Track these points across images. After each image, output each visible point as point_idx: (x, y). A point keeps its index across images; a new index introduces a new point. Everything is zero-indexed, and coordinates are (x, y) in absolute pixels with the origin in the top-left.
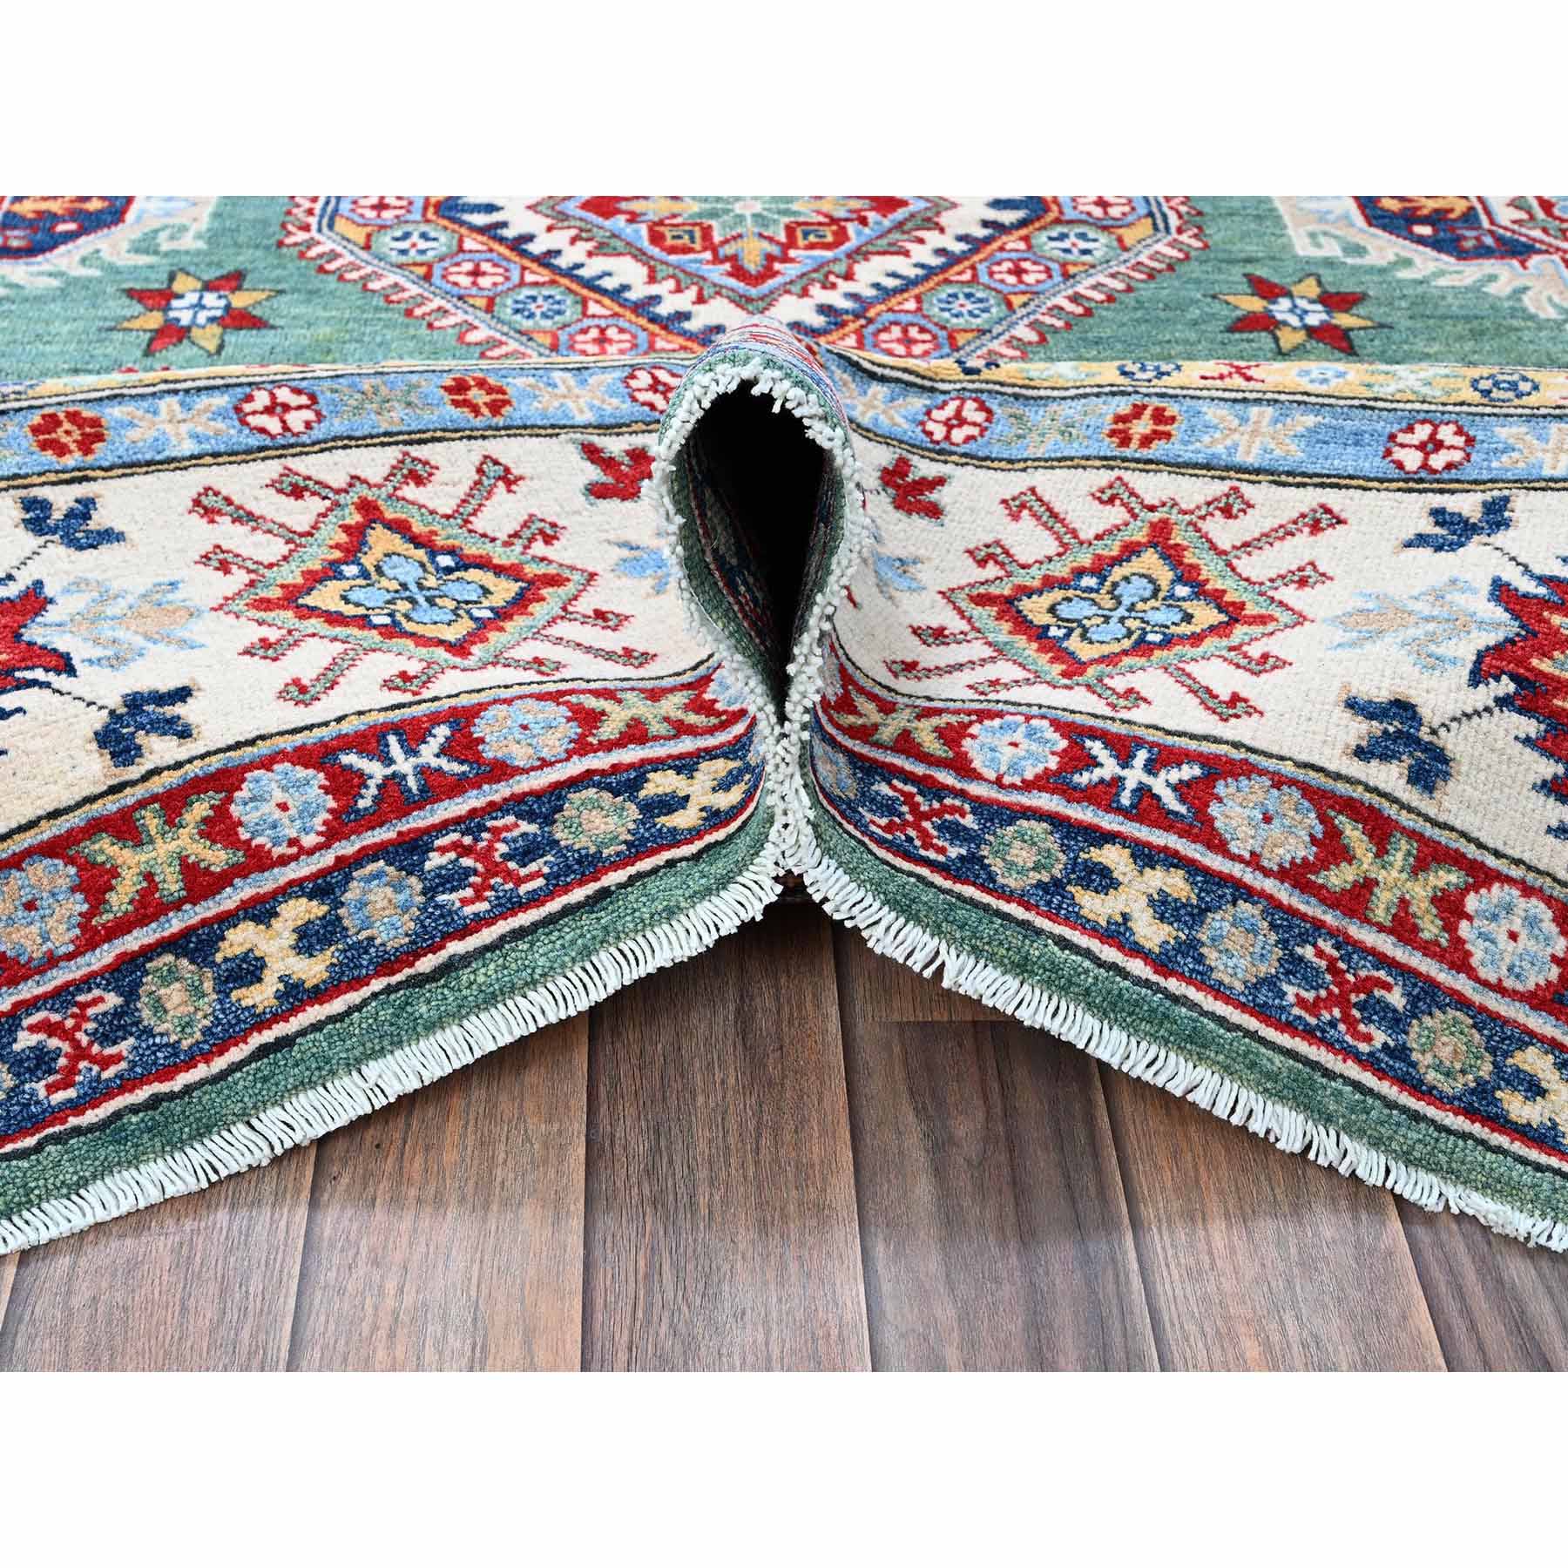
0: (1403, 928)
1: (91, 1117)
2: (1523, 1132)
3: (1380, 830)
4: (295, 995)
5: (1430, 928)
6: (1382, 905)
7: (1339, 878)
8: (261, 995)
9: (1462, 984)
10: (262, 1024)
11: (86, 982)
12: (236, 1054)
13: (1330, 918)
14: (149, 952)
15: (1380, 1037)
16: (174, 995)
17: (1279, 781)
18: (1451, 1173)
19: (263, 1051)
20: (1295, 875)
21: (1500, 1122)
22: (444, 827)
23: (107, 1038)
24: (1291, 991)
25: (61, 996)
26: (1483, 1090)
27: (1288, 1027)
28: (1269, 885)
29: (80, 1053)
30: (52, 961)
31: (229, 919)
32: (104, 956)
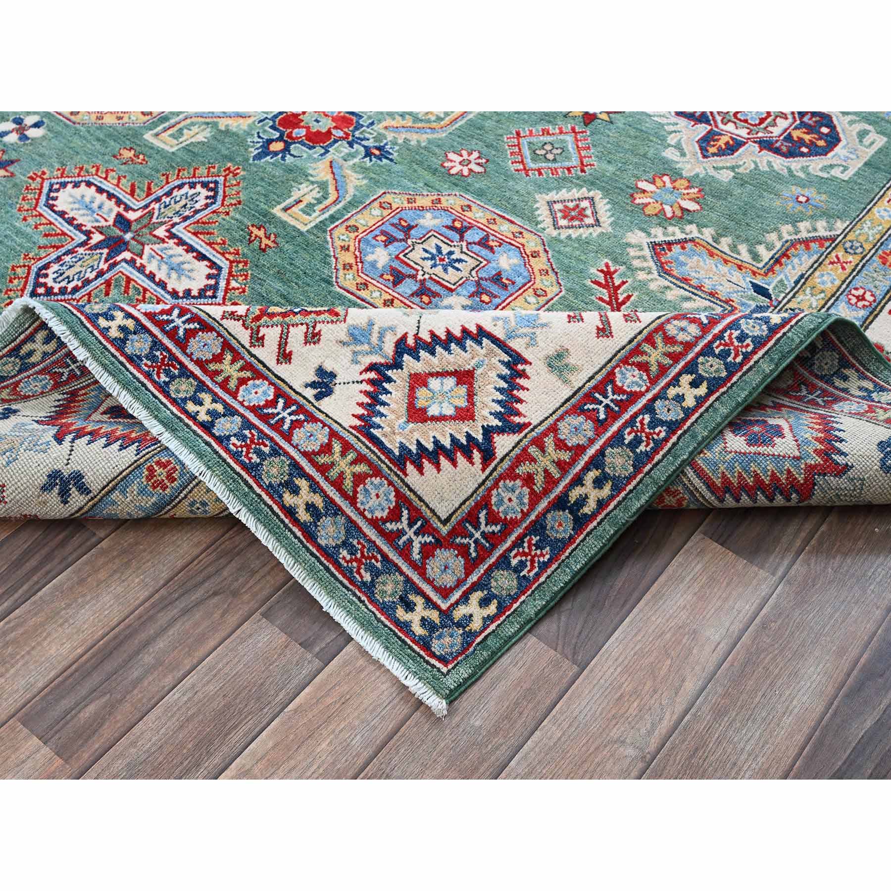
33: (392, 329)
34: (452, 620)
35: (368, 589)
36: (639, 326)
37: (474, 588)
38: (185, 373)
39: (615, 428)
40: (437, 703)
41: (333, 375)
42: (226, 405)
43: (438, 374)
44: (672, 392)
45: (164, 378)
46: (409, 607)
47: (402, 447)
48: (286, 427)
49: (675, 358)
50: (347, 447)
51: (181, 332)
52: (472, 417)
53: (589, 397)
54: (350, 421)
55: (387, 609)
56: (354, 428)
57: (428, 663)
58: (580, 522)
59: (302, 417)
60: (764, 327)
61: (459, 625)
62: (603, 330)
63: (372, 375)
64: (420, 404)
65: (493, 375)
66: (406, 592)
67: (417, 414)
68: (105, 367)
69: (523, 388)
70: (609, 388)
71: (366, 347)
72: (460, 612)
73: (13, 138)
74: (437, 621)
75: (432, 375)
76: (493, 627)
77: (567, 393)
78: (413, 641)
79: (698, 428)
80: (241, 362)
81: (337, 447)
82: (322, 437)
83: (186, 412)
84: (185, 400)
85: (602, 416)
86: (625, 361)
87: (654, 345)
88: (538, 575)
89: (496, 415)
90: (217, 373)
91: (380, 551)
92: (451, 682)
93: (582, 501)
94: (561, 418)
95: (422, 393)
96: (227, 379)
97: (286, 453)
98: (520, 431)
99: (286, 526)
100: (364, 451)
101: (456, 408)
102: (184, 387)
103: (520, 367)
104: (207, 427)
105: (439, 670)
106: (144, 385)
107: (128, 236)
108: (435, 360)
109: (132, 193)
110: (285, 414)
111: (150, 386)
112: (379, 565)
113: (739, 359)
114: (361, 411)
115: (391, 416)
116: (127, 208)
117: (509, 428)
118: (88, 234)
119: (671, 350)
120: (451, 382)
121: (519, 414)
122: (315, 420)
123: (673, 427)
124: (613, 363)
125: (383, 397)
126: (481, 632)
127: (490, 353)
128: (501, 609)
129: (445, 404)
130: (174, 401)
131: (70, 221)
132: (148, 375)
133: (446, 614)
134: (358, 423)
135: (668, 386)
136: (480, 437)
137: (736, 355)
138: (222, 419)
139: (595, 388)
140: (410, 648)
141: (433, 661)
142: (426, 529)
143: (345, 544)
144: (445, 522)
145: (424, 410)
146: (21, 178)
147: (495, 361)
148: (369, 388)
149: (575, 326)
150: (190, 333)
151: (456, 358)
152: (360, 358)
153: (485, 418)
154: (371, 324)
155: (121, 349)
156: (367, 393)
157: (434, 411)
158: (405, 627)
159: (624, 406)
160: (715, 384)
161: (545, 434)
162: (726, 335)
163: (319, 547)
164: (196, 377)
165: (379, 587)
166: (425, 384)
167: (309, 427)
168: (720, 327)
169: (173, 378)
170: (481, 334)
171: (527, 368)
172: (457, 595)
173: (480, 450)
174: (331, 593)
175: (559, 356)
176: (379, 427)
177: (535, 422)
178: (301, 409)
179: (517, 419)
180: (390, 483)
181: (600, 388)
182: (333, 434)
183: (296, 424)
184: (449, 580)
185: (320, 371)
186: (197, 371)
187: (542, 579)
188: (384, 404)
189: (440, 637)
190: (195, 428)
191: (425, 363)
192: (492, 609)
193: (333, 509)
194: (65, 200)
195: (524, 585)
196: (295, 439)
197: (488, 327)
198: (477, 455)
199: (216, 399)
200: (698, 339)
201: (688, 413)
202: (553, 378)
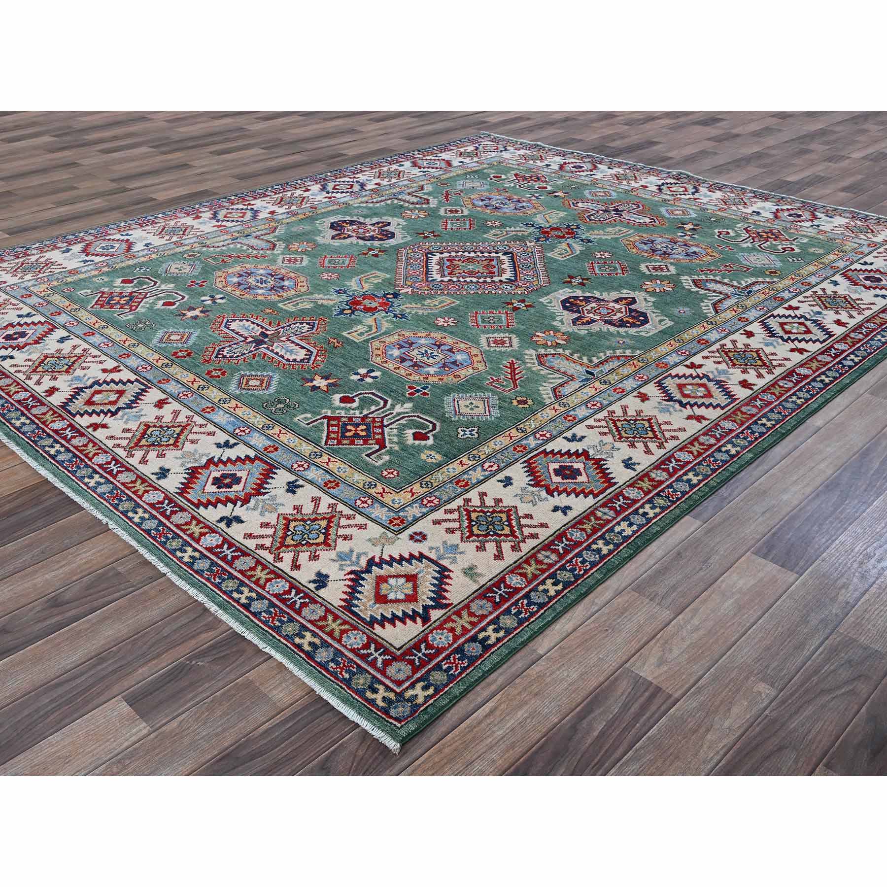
33: (365, 554)
34: (404, 698)
35: (348, 683)
36: (520, 554)
37: (418, 680)
38: (231, 577)
39: (506, 606)
40: (393, 745)
41: (327, 576)
42: (258, 593)
43: (394, 576)
44: (541, 588)
45: (218, 580)
46: (375, 691)
47: (372, 617)
48: (297, 606)
49: (543, 571)
50: (336, 617)
51: (229, 557)
52: (416, 600)
53: (490, 590)
54: (338, 603)
55: (360, 693)
56: (341, 607)
57: (388, 721)
58: (486, 648)
59: (307, 600)
60: (597, 556)
61: (408, 700)
62: (498, 556)
63: (352, 576)
64: (383, 592)
65: (429, 577)
66: (372, 683)
67: (381, 599)
68: (180, 576)
69: (448, 584)
70: (502, 586)
71: (348, 562)
72: (410, 693)
73: (209, 302)
74: (394, 698)
75: (390, 576)
76: (431, 701)
77: (476, 587)
78: (378, 710)
79: (557, 606)
80: (268, 570)
81: (330, 618)
82: (321, 612)
83: (232, 598)
84: (231, 592)
85: (498, 600)
86: (512, 572)
87: (530, 565)
88: (460, 674)
89: (431, 599)
90: (252, 576)
91: (355, 663)
92: (403, 733)
93: (487, 638)
94: (472, 601)
95: (384, 587)
96: (259, 579)
97: (297, 621)
98: (446, 608)
99: (295, 652)
100: (348, 619)
101: (406, 595)
102: (231, 584)
103: (446, 573)
104: (246, 607)
105: (395, 725)
106: (205, 584)
107: (266, 340)
108: (392, 570)
109: (270, 325)
110: (296, 598)
111: (209, 585)
112: (355, 670)
113: (581, 573)
114: (345, 597)
115: (364, 600)
116: (267, 330)
117: (439, 606)
118: (246, 338)
119: (540, 567)
120: (402, 581)
121: (445, 598)
122: (316, 602)
123: (541, 606)
124: (505, 573)
125: (359, 589)
126: (423, 704)
127: (427, 566)
128: (437, 691)
129: (399, 593)
130: (224, 593)
131: (237, 333)
132: (208, 580)
133: (400, 695)
134: (343, 604)
135: (538, 585)
136: (421, 611)
137: (580, 570)
138: (256, 602)
139: (494, 585)
140: (375, 713)
141: (391, 721)
142: (386, 652)
143: (332, 660)
144: (399, 649)
145: (385, 596)
146: (211, 316)
147: (430, 570)
148: (350, 583)
149: (481, 554)
150: (234, 558)
151: (406, 568)
152: (344, 567)
153: (424, 601)
154: (352, 551)
155: (191, 568)
156: (348, 586)
157: (392, 596)
158: (372, 702)
159: (511, 595)
160: (566, 585)
161: (462, 609)
162: (574, 560)
163: (316, 662)
164: (238, 579)
165: (354, 681)
166: (386, 582)
167: (311, 606)
168: (570, 556)
169: (224, 580)
170: (421, 557)
171: (451, 574)
172: (407, 684)
173: (420, 617)
174: (322, 684)
175: (471, 569)
176: (357, 606)
177: (455, 603)
178: (306, 596)
179: (444, 601)
180: (364, 633)
181: (497, 585)
182: (328, 611)
183: (304, 605)
184: (401, 676)
185: (319, 574)
186: (239, 576)
187: (464, 675)
188: (360, 592)
189: (395, 708)
190: (238, 607)
191: (386, 570)
192: (431, 691)
193: (327, 645)
194: (234, 326)
195: (452, 678)
196: (303, 614)
197: (426, 552)
198: (419, 620)
199: (251, 590)
200: (557, 562)
201: (551, 598)
202: (467, 579)
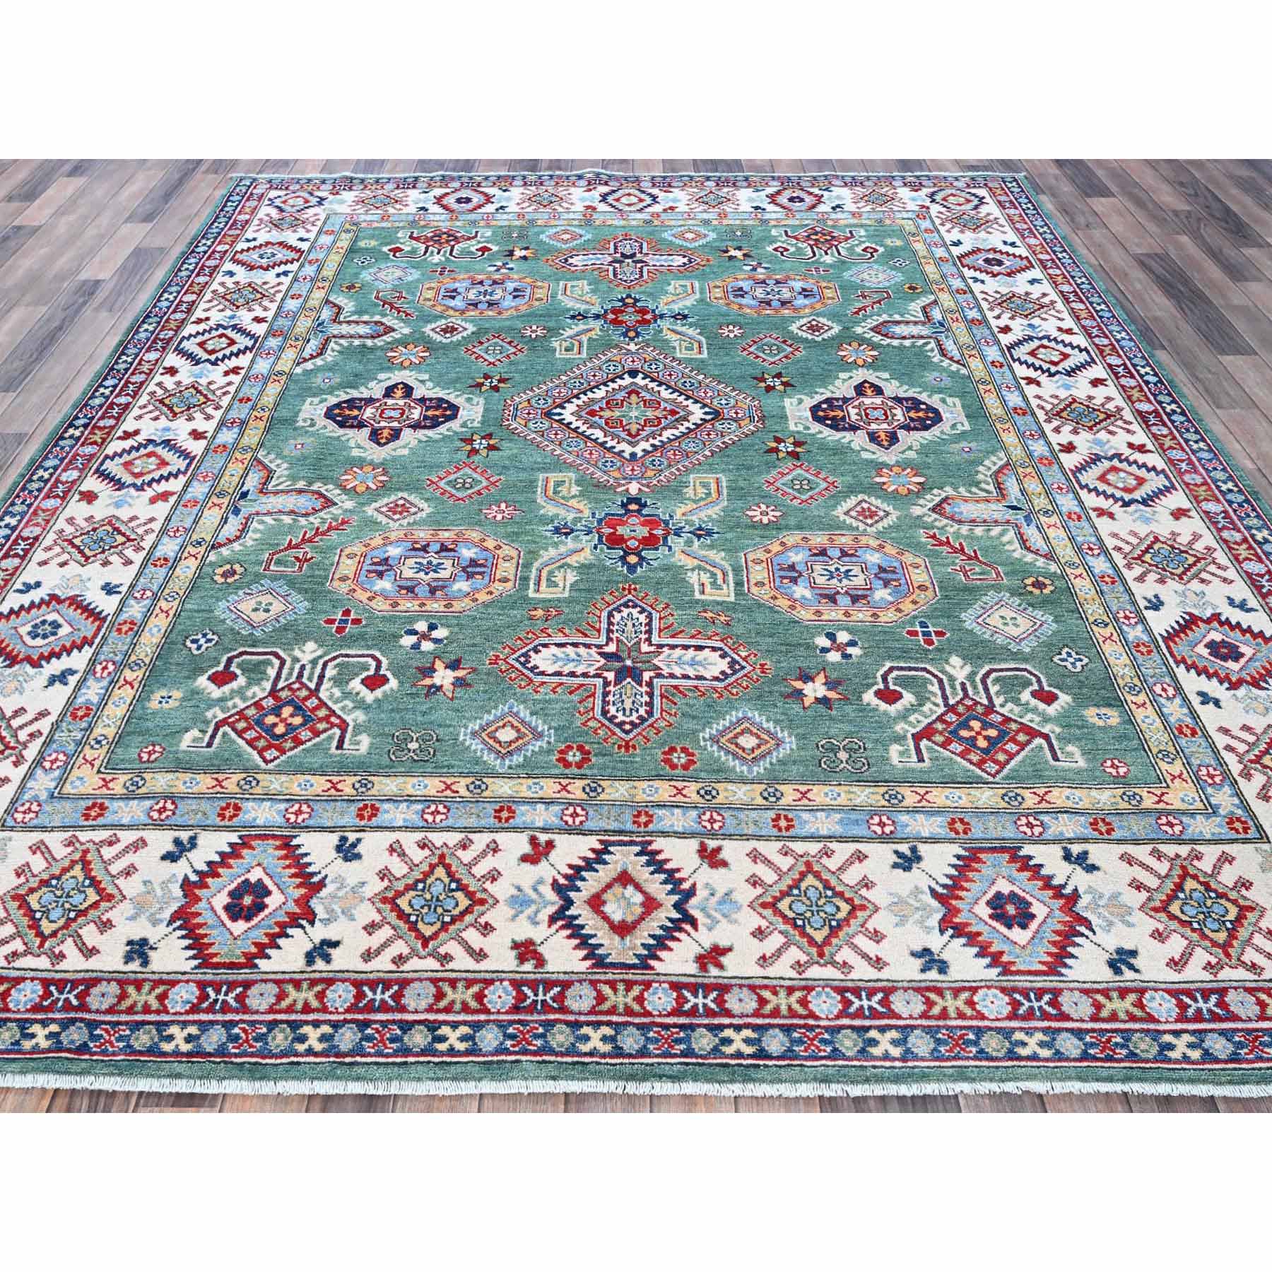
0: (961, 1016)
1: (238, 1060)
2: (1028, 1058)
3: (939, 992)
4: (310, 1052)
5: (969, 1012)
6: (952, 1013)
7: (936, 1011)
8: (301, 1048)
9: (986, 1023)
10: (296, 1055)
11: (261, 1022)
12: (284, 1060)
13: (941, 1023)
14: (282, 1022)
15: (974, 1050)
16: (280, 1036)
17: (906, 990)
18: (1016, 1079)
19: (292, 1063)
20: (924, 1015)
21: (1020, 1058)
22: (376, 1022)
23: (256, 1040)
24: (942, 1049)
25: (253, 1023)
26: (1010, 1051)
27: (948, 1059)
28: (919, 1022)
29: (247, 1041)
30: (257, 1012)
31: (307, 1022)
32: (270, 1017)
73: (429, 645)
107: (629, 662)
118: (601, 676)
194: (545, 665)
